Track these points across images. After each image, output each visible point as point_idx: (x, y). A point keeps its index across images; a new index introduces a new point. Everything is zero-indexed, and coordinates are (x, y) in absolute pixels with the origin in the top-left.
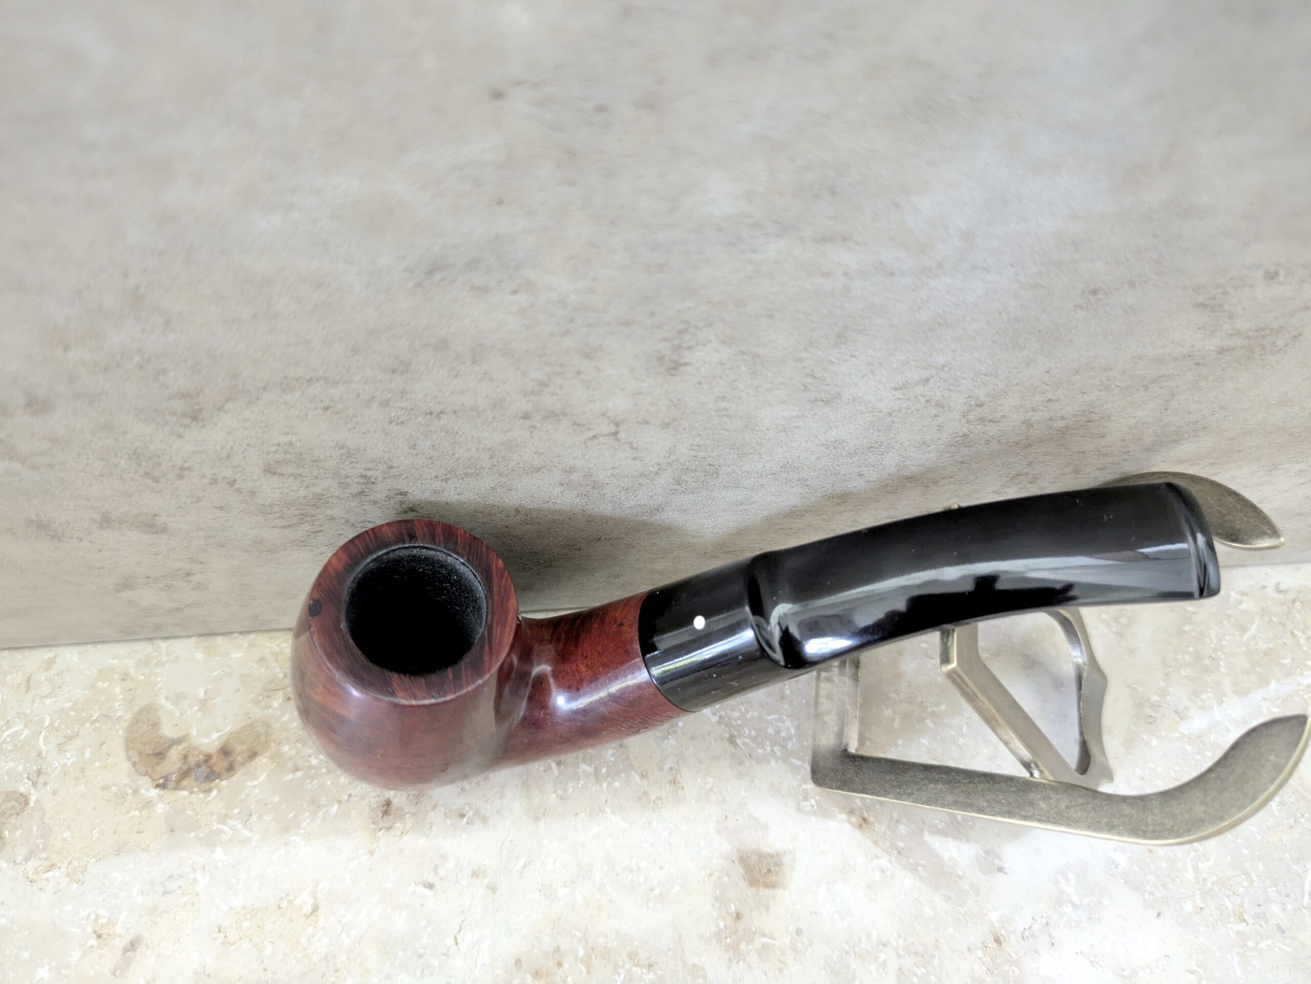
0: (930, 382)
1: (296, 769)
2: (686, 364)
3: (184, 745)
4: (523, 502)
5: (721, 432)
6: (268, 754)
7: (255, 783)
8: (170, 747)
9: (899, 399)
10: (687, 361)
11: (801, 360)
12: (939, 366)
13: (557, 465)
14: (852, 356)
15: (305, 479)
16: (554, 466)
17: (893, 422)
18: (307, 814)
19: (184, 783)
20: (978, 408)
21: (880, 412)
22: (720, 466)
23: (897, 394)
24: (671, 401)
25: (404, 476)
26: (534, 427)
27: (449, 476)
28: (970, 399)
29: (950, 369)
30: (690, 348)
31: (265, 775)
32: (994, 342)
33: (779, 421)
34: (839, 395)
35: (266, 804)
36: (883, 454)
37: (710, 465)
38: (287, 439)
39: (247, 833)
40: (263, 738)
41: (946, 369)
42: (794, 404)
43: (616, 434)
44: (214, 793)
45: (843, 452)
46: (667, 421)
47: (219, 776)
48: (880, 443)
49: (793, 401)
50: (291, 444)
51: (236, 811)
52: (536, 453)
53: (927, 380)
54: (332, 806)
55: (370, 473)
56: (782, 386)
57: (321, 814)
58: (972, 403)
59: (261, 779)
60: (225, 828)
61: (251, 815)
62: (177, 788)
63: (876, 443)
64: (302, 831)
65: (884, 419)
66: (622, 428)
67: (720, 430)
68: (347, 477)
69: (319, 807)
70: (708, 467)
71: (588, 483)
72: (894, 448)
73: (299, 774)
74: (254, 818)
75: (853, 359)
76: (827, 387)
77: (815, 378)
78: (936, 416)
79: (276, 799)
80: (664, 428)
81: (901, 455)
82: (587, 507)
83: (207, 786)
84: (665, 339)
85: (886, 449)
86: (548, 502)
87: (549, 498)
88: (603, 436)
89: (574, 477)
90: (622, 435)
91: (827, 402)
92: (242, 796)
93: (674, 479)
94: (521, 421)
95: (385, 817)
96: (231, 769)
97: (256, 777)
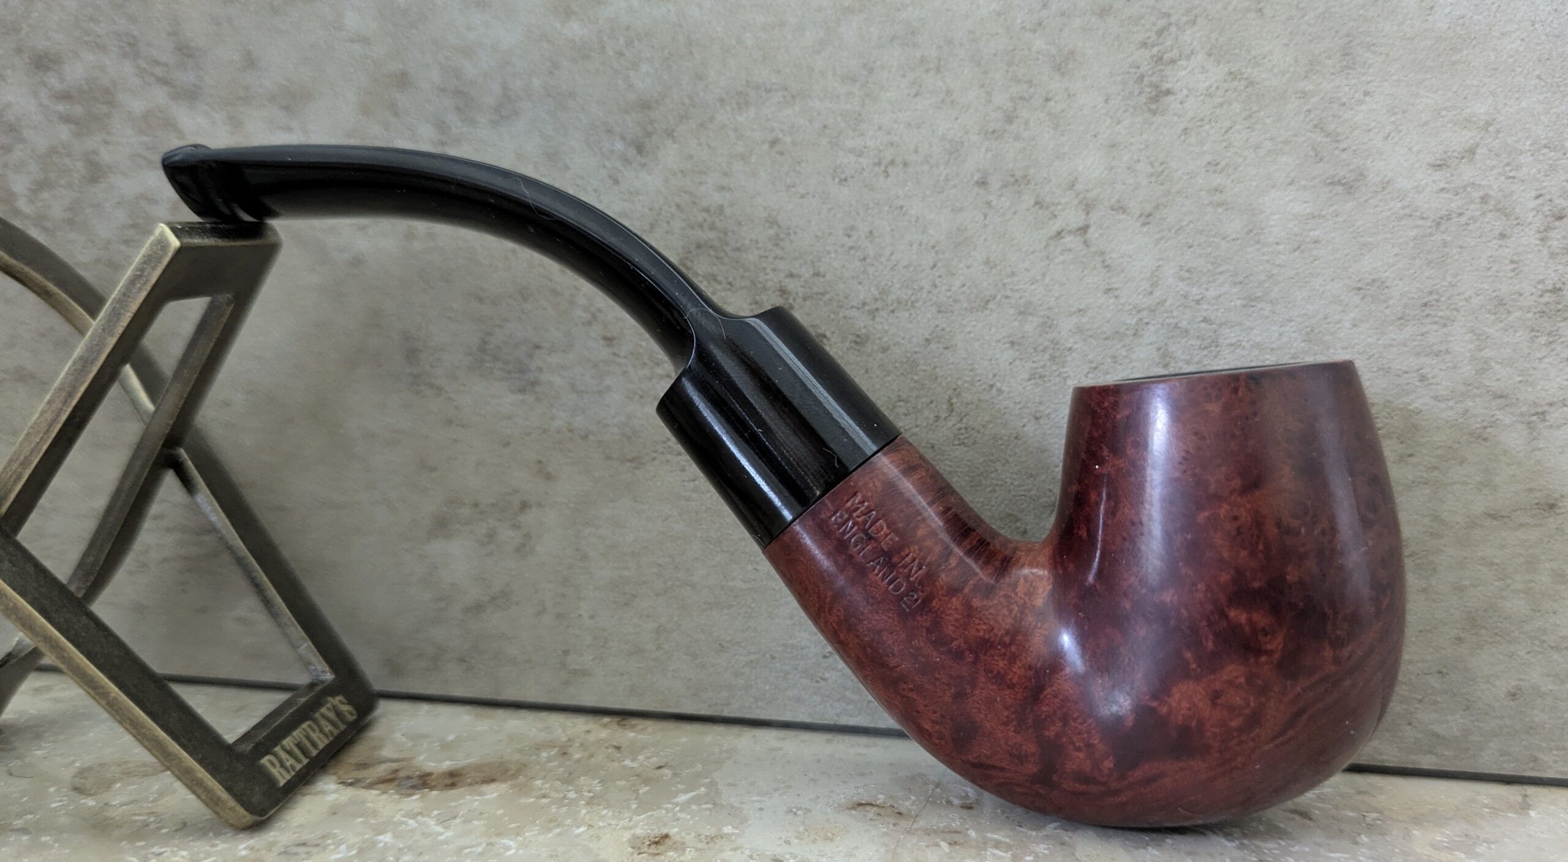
0: (1477, 156)
1: (544, 796)
2: (1168, 92)
3: (405, 763)
4: (960, 383)
5: (1217, 240)
6: (509, 783)
7: (478, 798)
8: (381, 762)
9: (1443, 189)
10: (1168, 86)
11: (1304, 95)
12: (1482, 123)
13: (1009, 294)
14: (1366, 94)
15: (719, 287)
16: (1007, 297)
17: (1445, 244)
18: (538, 828)
19: (380, 786)
20: (1557, 223)
21: (1423, 218)
22: (1221, 325)
23: (1438, 175)
24: (1152, 164)
25: (827, 297)
26: (989, 204)
27: (879, 304)
28: (1540, 201)
29: (1498, 131)
30: (1173, 62)
31: (495, 795)
32: (1538, 77)
33: (1291, 226)
34: (1362, 175)
35: (481, 813)
36: (1445, 325)
37: (1205, 320)
38: (717, 198)
39: (439, 829)
40: (511, 772)
41: (1491, 129)
42: (1305, 188)
43: (1084, 229)
44: (415, 797)
45: (1388, 312)
46: (1149, 208)
47: (432, 788)
48: (1435, 297)
49: (1303, 183)
50: (721, 208)
51: (435, 812)
52: (987, 262)
53: (1472, 151)
54: (578, 827)
55: (791, 285)
56: (1286, 149)
57: (558, 830)
58: (1546, 208)
59: (486, 797)
60: (411, 822)
61: (455, 818)
62: (370, 786)
63: (1431, 293)
64: (520, 838)
65: (1431, 235)
66: (1095, 216)
67: (1214, 236)
68: (765, 289)
69: (558, 826)
70: (1203, 325)
71: (1046, 343)
72: (1457, 310)
73: (544, 801)
74: (458, 820)
75: (1367, 99)
76: (1344, 156)
77: (1328, 135)
78: (1502, 236)
79: (501, 812)
80: (1144, 224)
81: (1472, 332)
82: (1042, 408)
83: (410, 791)
84: (1144, 45)
85: (1448, 313)
86: (992, 386)
87: (995, 375)
88: (1070, 232)
89: (1031, 326)
90: (1093, 233)
91: (1350, 188)
92: (453, 804)
93: (1159, 349)
94: (976, 189)
95: (653, 846)
96: (453, 785)
97: (481, 794)
